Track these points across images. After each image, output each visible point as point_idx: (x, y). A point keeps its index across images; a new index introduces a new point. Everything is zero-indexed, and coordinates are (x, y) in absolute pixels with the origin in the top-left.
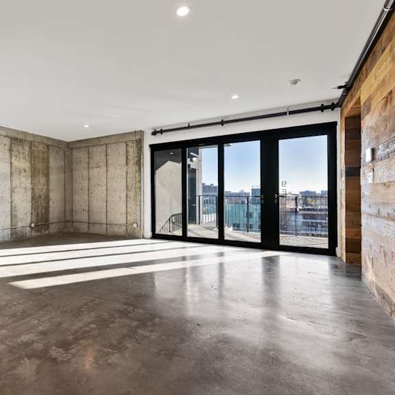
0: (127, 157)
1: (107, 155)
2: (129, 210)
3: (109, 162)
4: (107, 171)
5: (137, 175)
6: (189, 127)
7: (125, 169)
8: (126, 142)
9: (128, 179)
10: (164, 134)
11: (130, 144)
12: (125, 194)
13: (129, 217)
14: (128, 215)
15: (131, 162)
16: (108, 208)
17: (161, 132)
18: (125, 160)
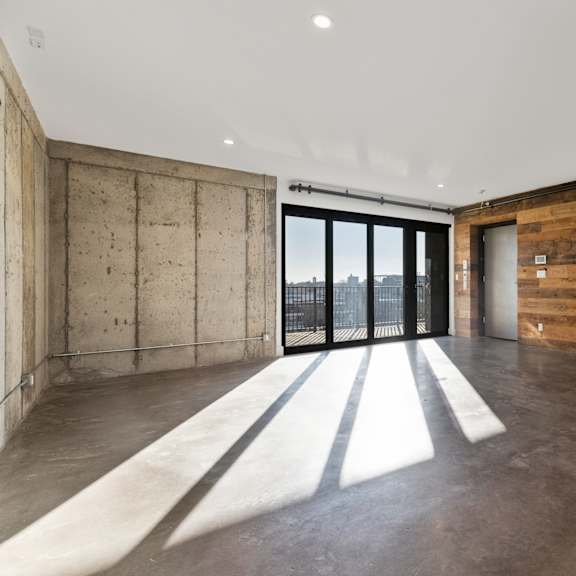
0: (248, 217)
1: (196, 203)
2: (252, 312)
3: (204, 219)
4: (198, 236)
5: (269, 250)
6: (347, 195)
7: (244, 237)
8: (245, 189)
9: (250, 257)
10: (312, 193)
11: (255, 195)
12: (242, 284)
13: (251, 325)
14: (250, 321)
15: (257, 228)
16: (200, 313)
17: (310, 189)
18: (244, 222)
